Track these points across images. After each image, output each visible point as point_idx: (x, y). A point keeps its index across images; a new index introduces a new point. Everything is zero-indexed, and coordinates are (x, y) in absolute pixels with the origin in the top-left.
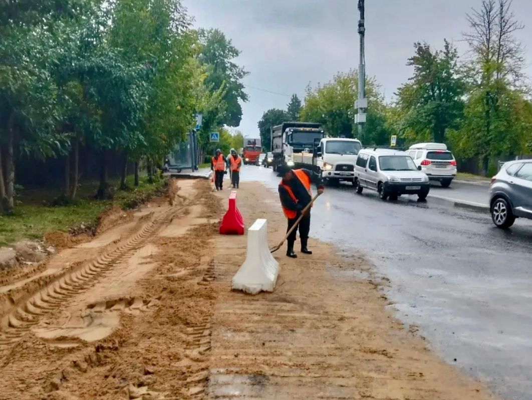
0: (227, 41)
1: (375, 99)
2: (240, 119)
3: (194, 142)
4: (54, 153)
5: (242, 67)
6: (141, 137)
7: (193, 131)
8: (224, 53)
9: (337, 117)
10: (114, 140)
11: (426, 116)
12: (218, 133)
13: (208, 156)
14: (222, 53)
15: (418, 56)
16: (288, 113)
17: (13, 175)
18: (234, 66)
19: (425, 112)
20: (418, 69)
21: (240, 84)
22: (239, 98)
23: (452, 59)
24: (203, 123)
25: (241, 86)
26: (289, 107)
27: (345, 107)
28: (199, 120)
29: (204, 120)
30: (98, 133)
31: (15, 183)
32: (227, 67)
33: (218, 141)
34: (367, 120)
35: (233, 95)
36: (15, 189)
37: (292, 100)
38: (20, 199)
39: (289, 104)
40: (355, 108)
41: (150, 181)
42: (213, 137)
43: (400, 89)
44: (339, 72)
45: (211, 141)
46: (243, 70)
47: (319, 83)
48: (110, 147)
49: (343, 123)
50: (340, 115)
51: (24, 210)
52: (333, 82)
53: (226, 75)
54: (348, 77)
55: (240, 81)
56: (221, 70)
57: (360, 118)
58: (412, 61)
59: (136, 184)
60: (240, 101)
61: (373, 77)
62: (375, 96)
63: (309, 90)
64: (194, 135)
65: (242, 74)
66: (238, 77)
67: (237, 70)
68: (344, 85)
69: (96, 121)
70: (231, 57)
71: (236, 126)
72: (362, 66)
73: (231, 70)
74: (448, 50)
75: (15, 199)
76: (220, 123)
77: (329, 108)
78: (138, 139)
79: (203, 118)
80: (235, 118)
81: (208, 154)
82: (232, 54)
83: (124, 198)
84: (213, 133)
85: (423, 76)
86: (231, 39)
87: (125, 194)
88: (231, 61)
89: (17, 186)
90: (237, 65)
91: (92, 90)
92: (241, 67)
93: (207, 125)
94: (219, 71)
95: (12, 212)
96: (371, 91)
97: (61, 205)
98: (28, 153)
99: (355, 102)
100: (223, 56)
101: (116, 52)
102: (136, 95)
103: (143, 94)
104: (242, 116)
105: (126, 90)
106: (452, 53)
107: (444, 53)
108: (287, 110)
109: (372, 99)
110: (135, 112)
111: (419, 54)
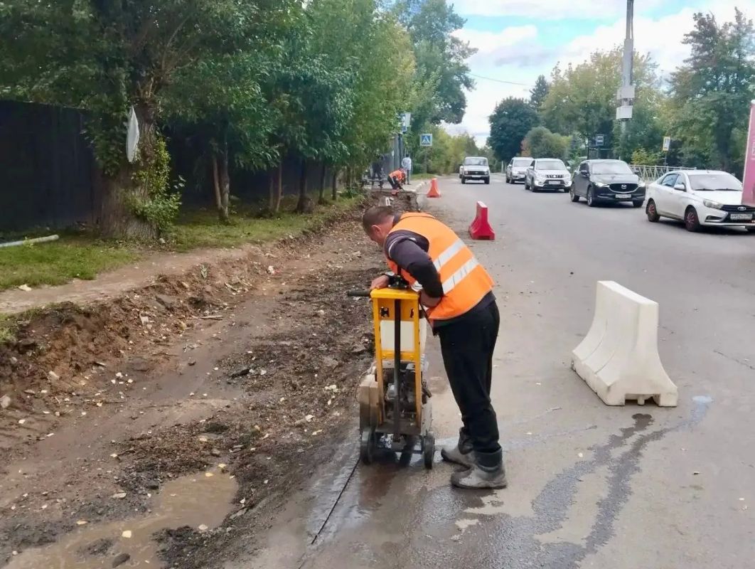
0: (448, 7)
1: (648, 85)
2: (463, 113)
3: (400, 148)
4: (265, 166)
5: (467, 42)
6: (345, 147)
7: (399, 135)
8: (443, 24)
9: (593, 110)
10: (318, 150)
11: (705, 112)
12: (431, 135)
13: (418, 164)
14: (440, 24)
15: (697, 30)
16: (531, 103)
17: (228, 186)
18: (455, 41)
19: (703, 107)
20: (699, 49)
21: (464, 67)
22: (462, 86)
23: (744, 34)
24: (412, 123)
25: (465, 69)
26: (534, 94)
27: (604, 96)
28: (406, 120)
29: (412, 119)
30: (303, 144)
31: (231, 194)
32: (447, 44)
33: (431, 145)
34: (633, 114)
35: (453, 81)
36: (230, 199)
37: (538, 85)
38: (235, 209)
39: (534, 90)
40: (618, 98)
41: (349, 195)
42: (424, 141)
43: (674, 74)
44: (597, 49)
45: (421, 145)
46: (469, 47)
47: (570, 64)
48: (314, 158)
49: (601, 119)
50: (597, 107)
51: (236, 220)
52: (589, 62)
53: (445, 54)
54: (611, 55)
55: (465, 62)
56: (438, 47)
57: (624, 112)
58: (691, 38)
59: (334, 198)
60: (463, 89)
61: (646, 56)
62: (649, 81)
63: (556, 73)
64: (399, 139)
65: (467, 52)
66: (461, 57)
67: (461, 47)
68: (604, 65)
69: (302, 130)
70: (453, 28)
71: (457, 123)
72: (629, 41)
73: (452, 47)
74: (739, 23)
75: (230, 208)
76: (436, 120)
77: (582, 99)
78: (341, 149)
79: (412, 116)
80: (456, 111)
81: (417, 162)
82: (454, 25)
83: (323, 213)
84: (424, 134)
85: (703, 58)
86: (453, 5)
87: (323, 208)
88: (451, 34)
89: (232, 197)
90: (460, 40)
91: (298, 100)
92: (465, 42)
93: (416, 125)
94: (436, 48)
95: (228, 222)
96: (642, 74)
97: (265, 218)
98: (242, 166)
99: (618, 91)
100: (441, 29)
101: (321, 59)
102: (341, 103)
103: (348, 102)
104: (466, 108)
105: (331, 99)
106: (745, 26)
107: (734, 26)
108: (530, 99)
109: (644, 85)
110: (340, 121)
111: (700, 28)
